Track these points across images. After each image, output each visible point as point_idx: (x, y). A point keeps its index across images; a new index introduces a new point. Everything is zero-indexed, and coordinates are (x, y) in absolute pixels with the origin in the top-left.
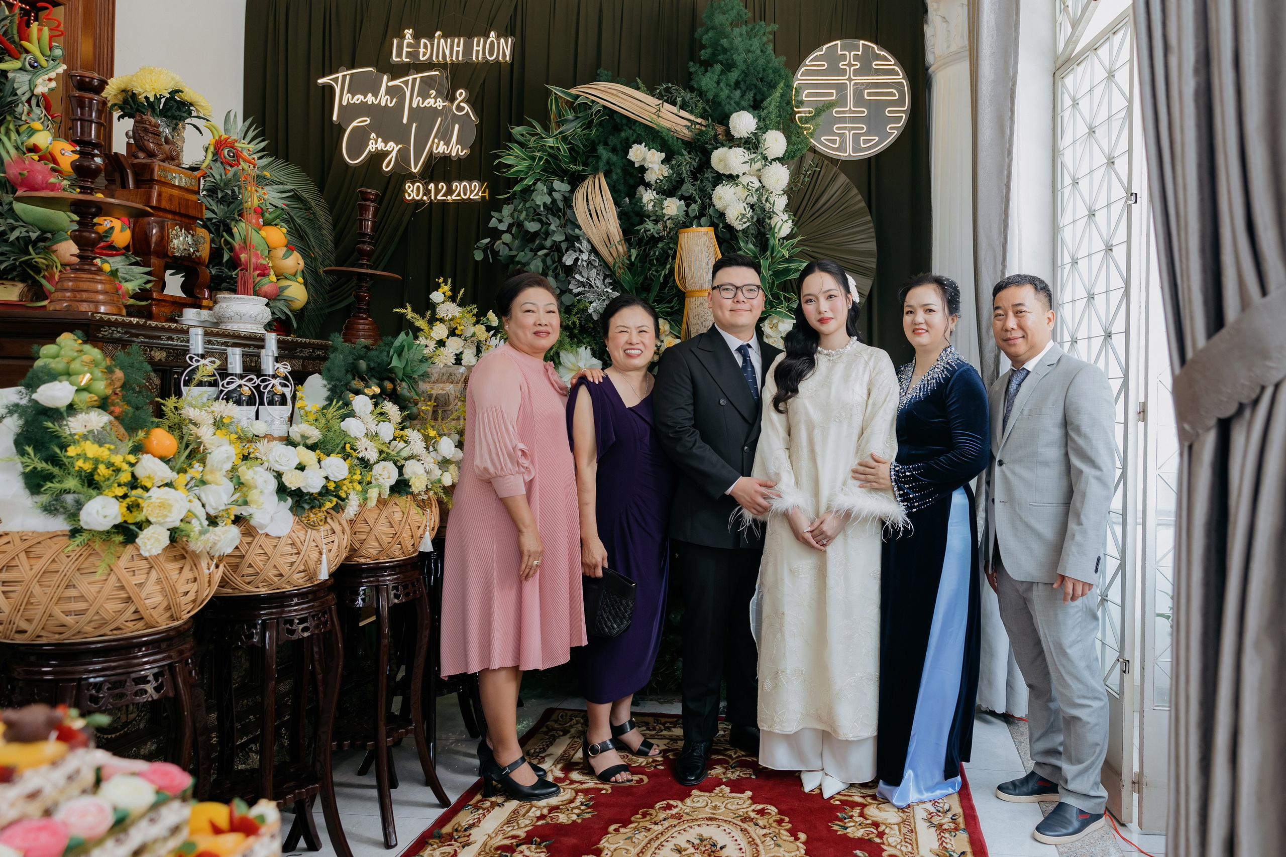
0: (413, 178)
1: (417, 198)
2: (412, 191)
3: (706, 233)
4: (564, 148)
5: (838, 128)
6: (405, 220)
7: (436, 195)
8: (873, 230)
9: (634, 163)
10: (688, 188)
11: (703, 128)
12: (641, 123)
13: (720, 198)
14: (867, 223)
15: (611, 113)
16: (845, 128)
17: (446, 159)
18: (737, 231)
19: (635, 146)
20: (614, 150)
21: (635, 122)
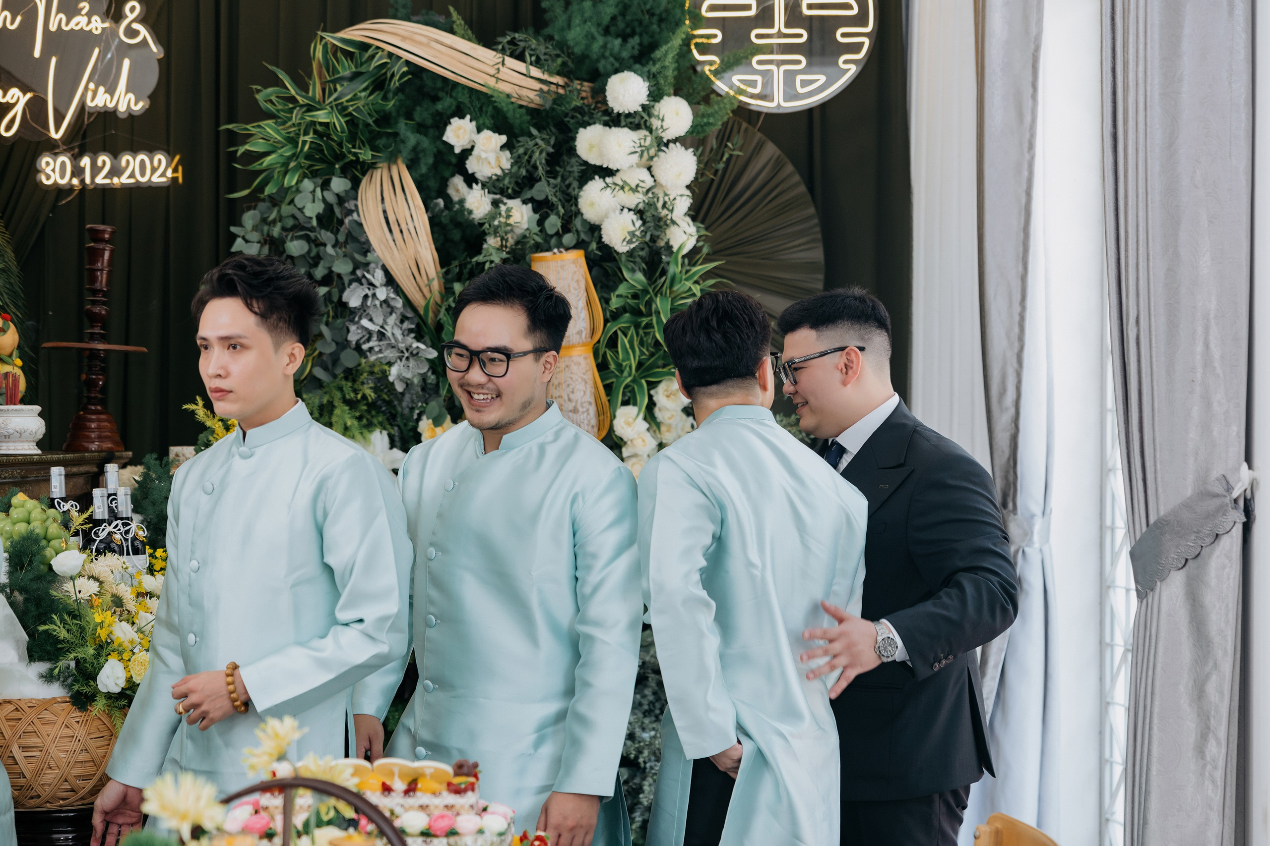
0: (52, 148)
1: (63, 182)
2: (53, 170)
3: (574, 262)
4: (339, 122)
5: (760, 62)
6: (42, 219)
7: (93, 177)
8: (818, 229)
9: (451, 147)
10: (543, 189)
11: (561, 91)
12: (465, 87)
13: (592, 204)
14: (809, 218)
15: (416, 71)
16: (770, 62)
17: (107, 116)
18: (618, 253)
19: (455, 121)
20: (421, 128)
21: (456, 85)
